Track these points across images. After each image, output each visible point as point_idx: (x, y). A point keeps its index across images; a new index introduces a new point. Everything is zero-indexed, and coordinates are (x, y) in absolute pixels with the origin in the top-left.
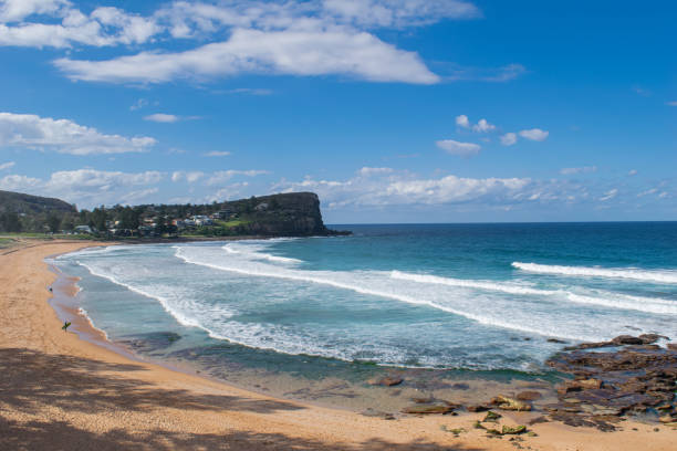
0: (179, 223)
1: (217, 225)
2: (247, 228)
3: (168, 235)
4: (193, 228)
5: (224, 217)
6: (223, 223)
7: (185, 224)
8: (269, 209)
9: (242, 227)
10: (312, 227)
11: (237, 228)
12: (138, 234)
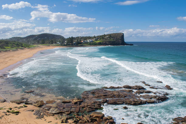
0: (84, 41)
1: (93, 42)
2: (102, 43)
3: (80, 45)
4: (87, 43)
5: (96, 40)
6: (96, 41)
7: (85, 42)
8: (109, 38)
9: (100, 42)
10: (121, 43)
11: (99, 43)
12: (72, 44)
